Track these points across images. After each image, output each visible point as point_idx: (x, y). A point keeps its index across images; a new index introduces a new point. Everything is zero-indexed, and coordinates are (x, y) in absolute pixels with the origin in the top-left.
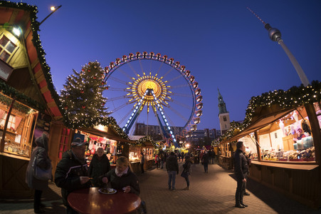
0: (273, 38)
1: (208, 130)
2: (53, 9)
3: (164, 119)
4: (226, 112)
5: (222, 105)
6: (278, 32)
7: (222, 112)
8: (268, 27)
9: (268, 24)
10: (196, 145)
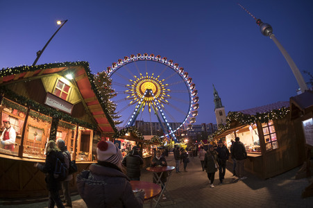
0: (264, 33)
1: (205, 124)
2: (59, 23)
3: (163, 116)
4: (222, 107)
5: (218, 100)
6: (269, 27)
7: (218, 107)
8: (260, 22)
9: (259, 20)
10: (194, 139)
